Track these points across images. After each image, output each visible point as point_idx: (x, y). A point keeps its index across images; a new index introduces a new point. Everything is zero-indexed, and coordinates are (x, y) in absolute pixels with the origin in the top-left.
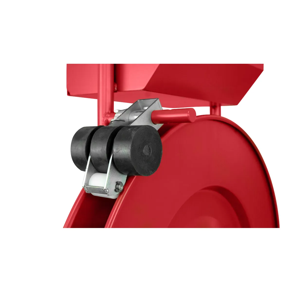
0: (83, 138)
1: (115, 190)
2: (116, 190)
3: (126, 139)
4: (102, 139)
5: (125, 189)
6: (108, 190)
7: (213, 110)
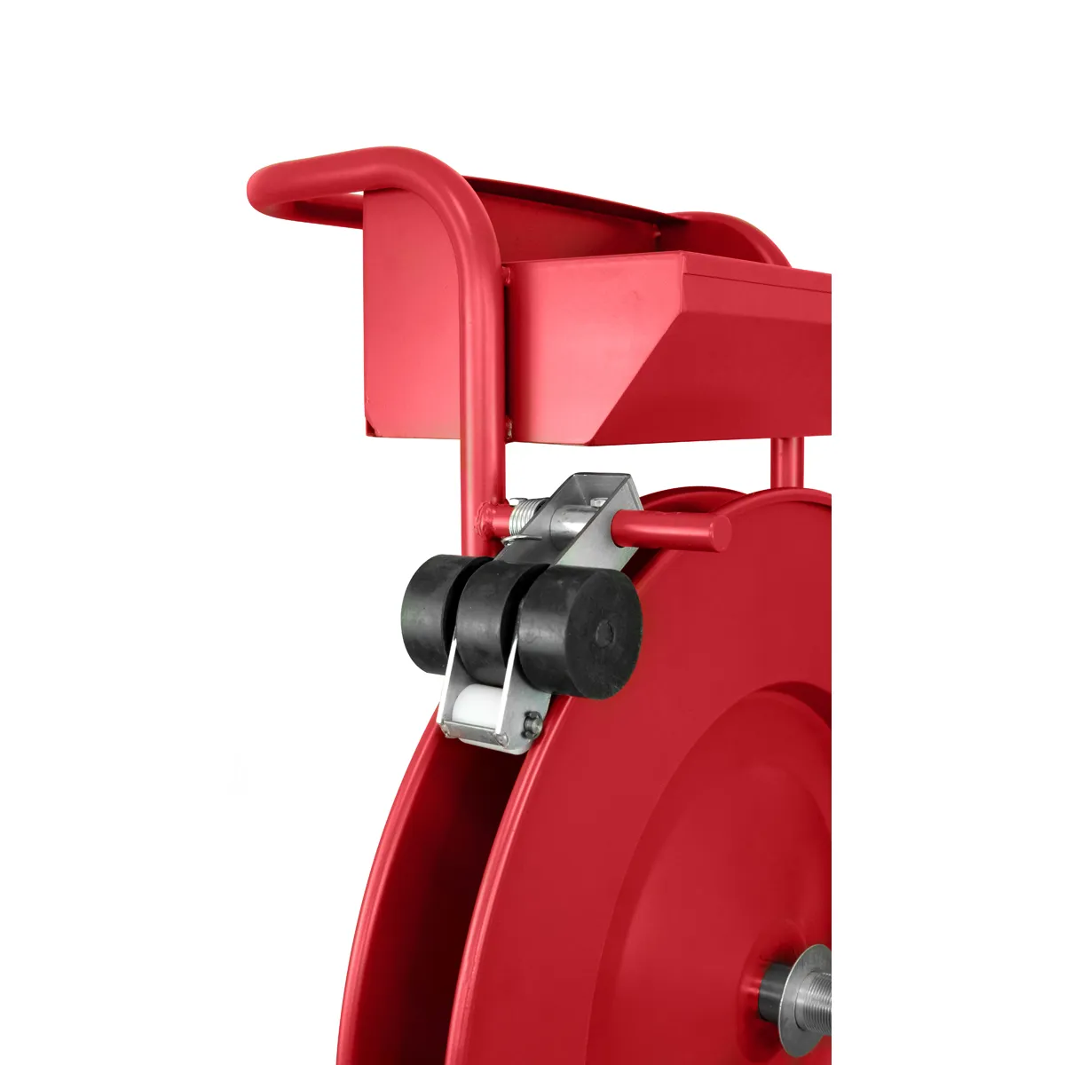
0: (436, 590)
1: (523, 735)
2: (527, 733)
3: (550, 605)
5: (547, 730)
6: (505, 737)
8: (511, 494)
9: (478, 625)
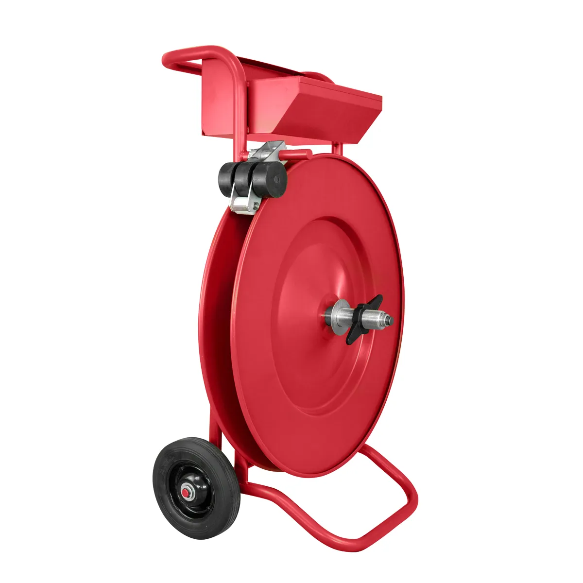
0: (228, 171)
1: (254, 208)
3: (262, 171)
4: (244, 172)
5: (260, 208)
6: (249, 208)
7: (335, 148)
8: (248, 150)
9: (241, 179)
